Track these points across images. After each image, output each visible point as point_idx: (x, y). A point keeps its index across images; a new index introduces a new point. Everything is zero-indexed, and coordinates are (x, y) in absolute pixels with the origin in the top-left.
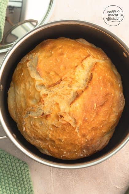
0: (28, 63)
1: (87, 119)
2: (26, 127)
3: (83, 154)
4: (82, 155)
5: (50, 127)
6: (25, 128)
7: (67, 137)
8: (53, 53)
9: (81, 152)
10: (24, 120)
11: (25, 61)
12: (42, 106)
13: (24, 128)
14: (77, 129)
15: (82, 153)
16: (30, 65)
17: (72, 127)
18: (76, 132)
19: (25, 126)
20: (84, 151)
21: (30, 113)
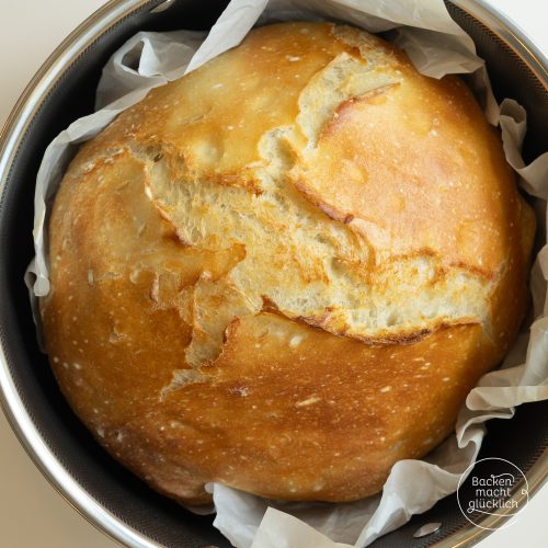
0: (345, 56)
1: (244, 394)
2: (98, 171)
3: (106, 435)
4: (101, 433)
5: (139, 266)
6: (94, 169)
7: (135, 349)
8: (434, 132)
9: (108, 424)
10: (121, 151)
11: (346, 41)
12: (202, 194)
13: (91, 166)
14: (186, 373)
15: (107, 430)
16: (343, 66)
17: (184, 354)
18: (170, 377)
19: (101, 163)
20: (117, 434)
21: (156, 160)
